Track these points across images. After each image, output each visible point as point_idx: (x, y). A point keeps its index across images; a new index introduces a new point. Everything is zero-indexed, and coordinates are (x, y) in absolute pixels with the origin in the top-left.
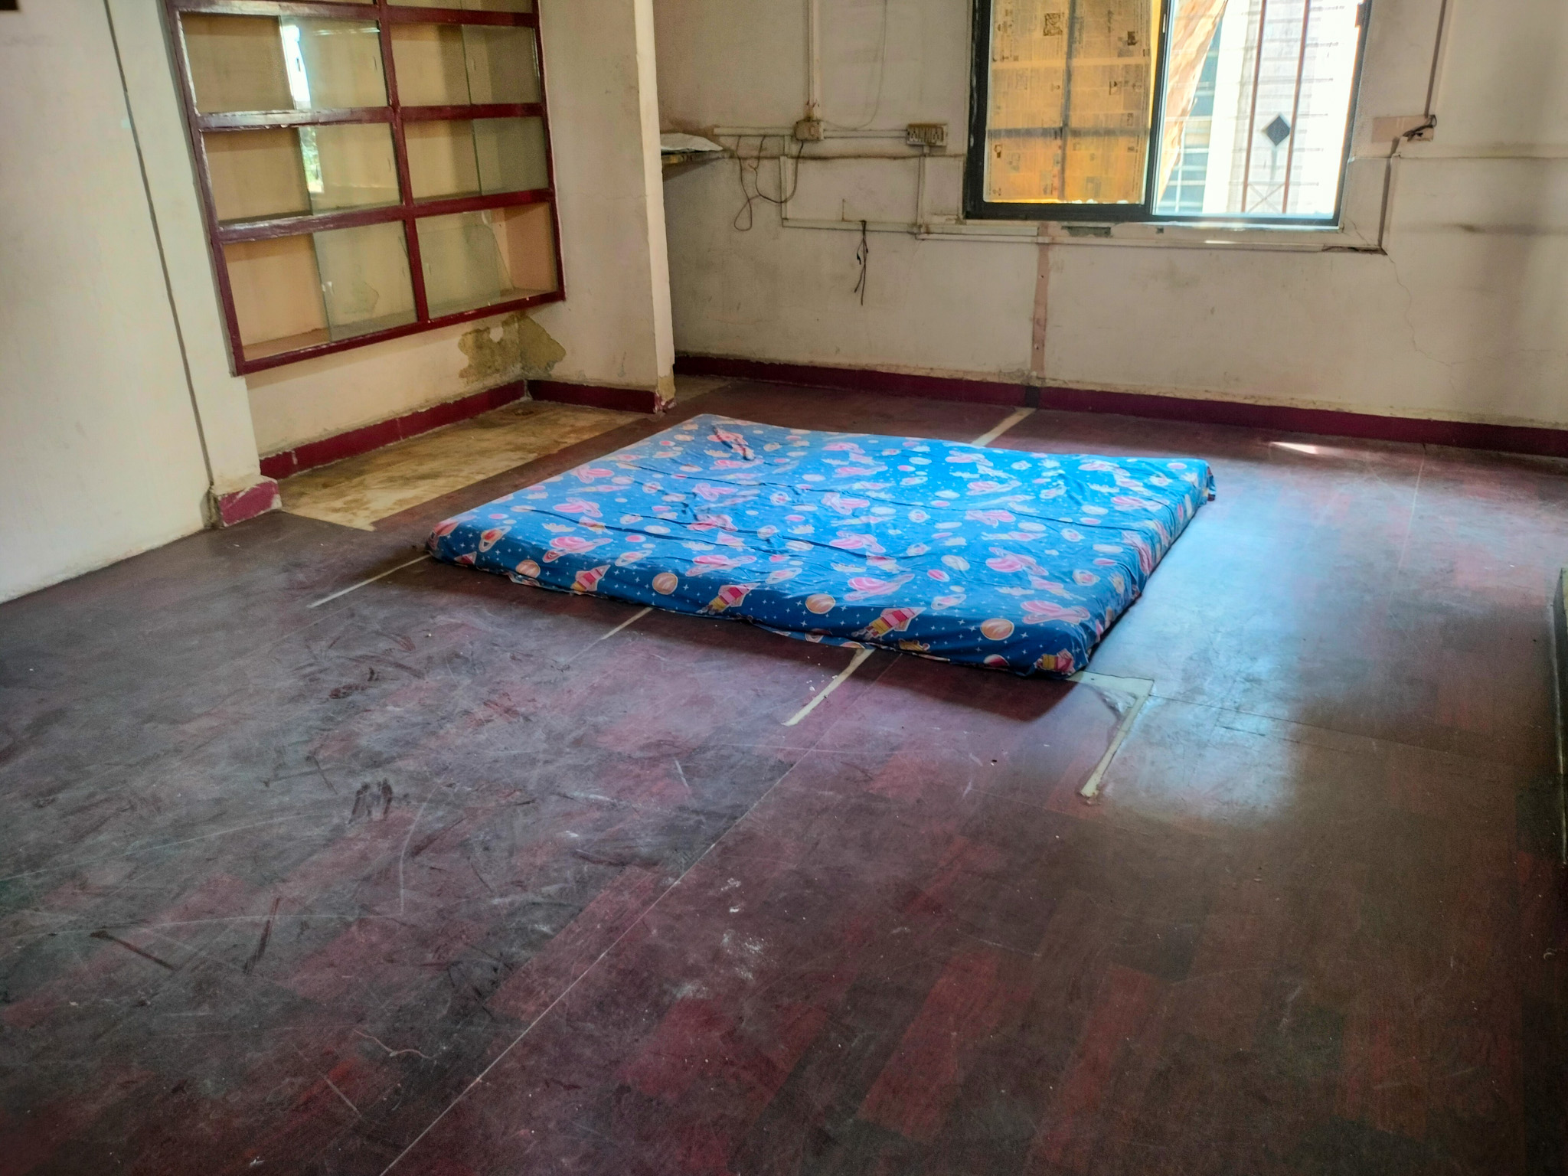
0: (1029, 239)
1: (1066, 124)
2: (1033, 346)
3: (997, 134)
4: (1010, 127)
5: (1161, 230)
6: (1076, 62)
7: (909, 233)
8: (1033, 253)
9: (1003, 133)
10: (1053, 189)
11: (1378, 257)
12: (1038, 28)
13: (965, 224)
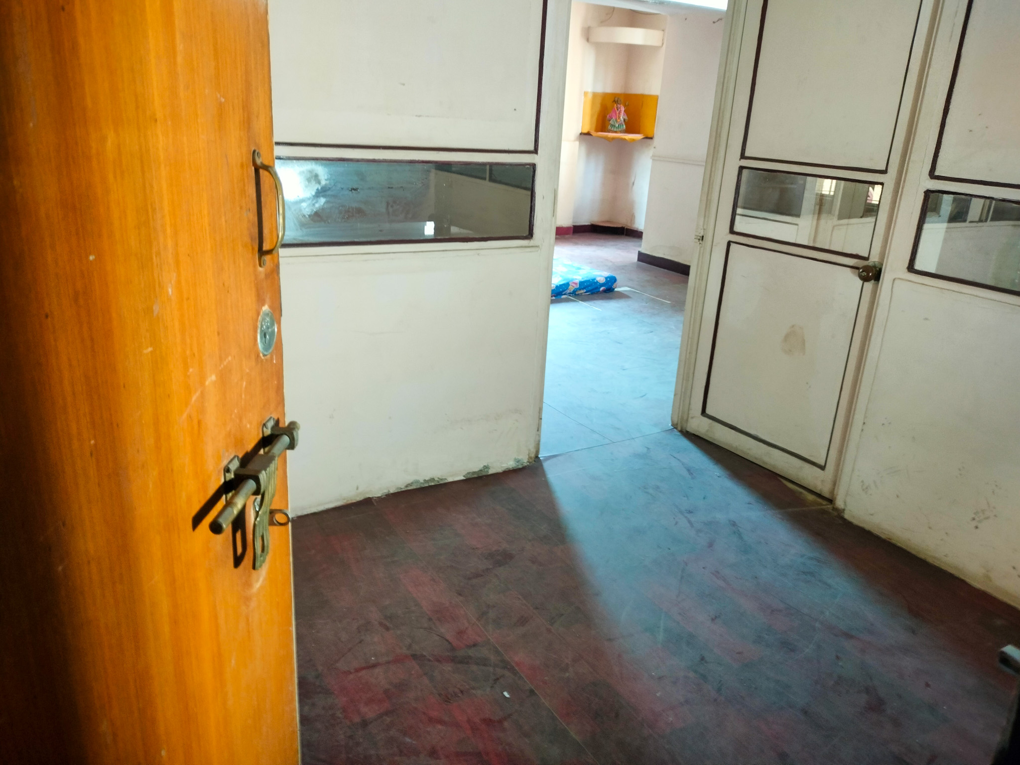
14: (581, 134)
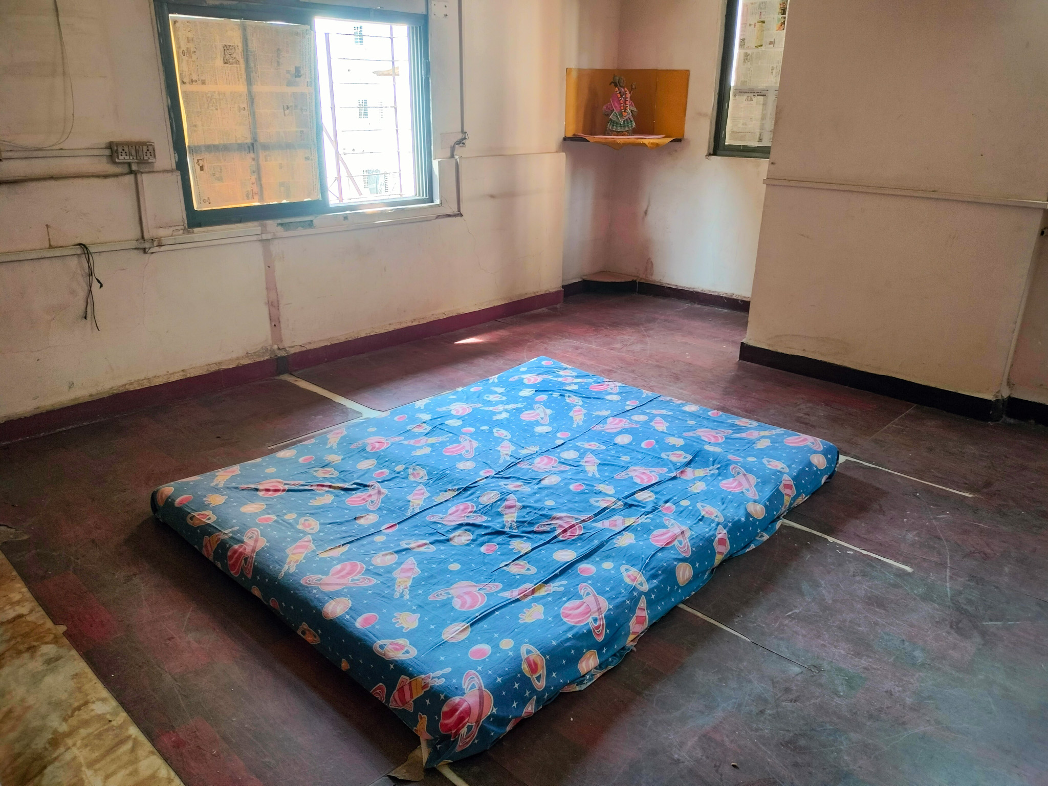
0: (255, 238)
1: (255, 140)
2: (271, 324)
3: (195, 150)
4: (208, 142)
5: (346, 218)
6: (257, 88)
7: (136, 249)
8: (258, 249)
9: (203, 149)
10: (254, 194)
11: (459, 218)
12: (219, 56)
13: (193, 232)
14: (565, 139)
